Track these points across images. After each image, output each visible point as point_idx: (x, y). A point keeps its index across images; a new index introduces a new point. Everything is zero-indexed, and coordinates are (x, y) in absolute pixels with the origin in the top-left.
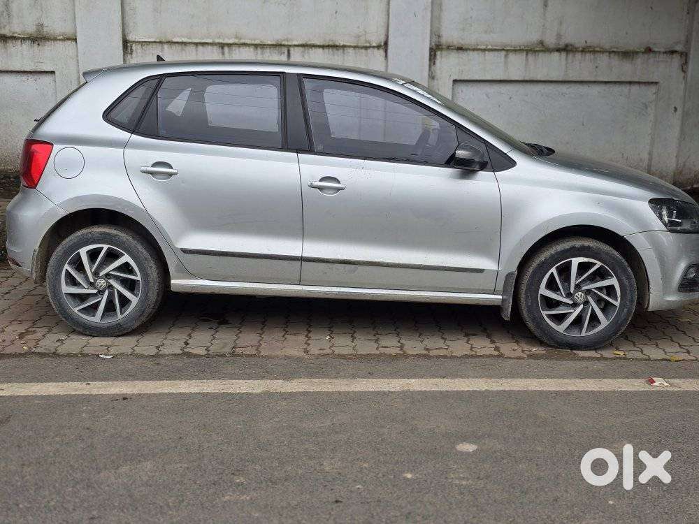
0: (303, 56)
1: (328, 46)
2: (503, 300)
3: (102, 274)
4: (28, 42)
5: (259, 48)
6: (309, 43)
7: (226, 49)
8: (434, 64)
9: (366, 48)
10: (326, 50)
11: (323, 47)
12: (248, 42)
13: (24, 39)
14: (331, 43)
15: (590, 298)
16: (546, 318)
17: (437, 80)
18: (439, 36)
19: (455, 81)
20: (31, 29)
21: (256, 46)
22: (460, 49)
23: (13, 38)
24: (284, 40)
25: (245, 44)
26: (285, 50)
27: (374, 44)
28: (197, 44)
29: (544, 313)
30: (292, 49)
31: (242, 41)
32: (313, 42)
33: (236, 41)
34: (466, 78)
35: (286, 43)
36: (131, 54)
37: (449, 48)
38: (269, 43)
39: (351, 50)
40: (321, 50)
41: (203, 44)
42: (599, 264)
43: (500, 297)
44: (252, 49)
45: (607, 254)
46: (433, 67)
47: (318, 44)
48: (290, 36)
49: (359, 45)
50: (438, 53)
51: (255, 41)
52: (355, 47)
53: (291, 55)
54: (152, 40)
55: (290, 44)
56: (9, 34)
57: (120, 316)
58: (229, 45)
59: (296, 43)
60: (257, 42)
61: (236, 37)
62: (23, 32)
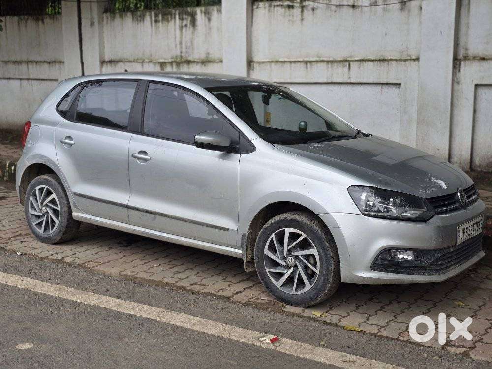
0: (359, 68)
1: (380, 60)
2: (242, 254)
3: (44, 203)
4: (200, 64)
5: (330, 64)
6: (366, 58)
7: (309, 64)
8: (459, 71)
9: (405, 60)
10: (376, 63)
11: (373, 61)
12: (325, 59)
13: (198, 62)
14: (382, 58)
15: (297, 263)
16: (268, 274)
17: (462, 84)
18: (467, 49)
19: (477, 86)
20: (203, 56)
21: (328, 62)
22: (483, 59)
23: (194, 62)
24: (348, 57)
25: (323, 61)
26: (347, 64)
27: (414, 57)
28: (291, 62)
29: (268, 270)
30: (351, 63)
31: (321, 59)
32: (369, 57)
33: (318, 59)
34: (486, 83)
35: (350, 59)
36: (253, 70)
37: (474, 58)
38: (339, 59)
39: (394, 63)
40: (371, 63)
41: (295, 62)
42: (304, 235)
43: (240, 252)
44: (325, 63)
45: (309, 227)
46: (458, 74)
47: (373, 58)
48: (352, 54)
49: (402, 58)
50: (463, 63)
51: (329, 58)
52: (396, 60)
53: (351, 67)
54: (267, 60)
55: (352, 59)
56: (192, 60)
57: (51, 232)
58: (311, 62)
59: (357, 59)
60: (331, 59)
61: (318, 56)
62: (199, 59)
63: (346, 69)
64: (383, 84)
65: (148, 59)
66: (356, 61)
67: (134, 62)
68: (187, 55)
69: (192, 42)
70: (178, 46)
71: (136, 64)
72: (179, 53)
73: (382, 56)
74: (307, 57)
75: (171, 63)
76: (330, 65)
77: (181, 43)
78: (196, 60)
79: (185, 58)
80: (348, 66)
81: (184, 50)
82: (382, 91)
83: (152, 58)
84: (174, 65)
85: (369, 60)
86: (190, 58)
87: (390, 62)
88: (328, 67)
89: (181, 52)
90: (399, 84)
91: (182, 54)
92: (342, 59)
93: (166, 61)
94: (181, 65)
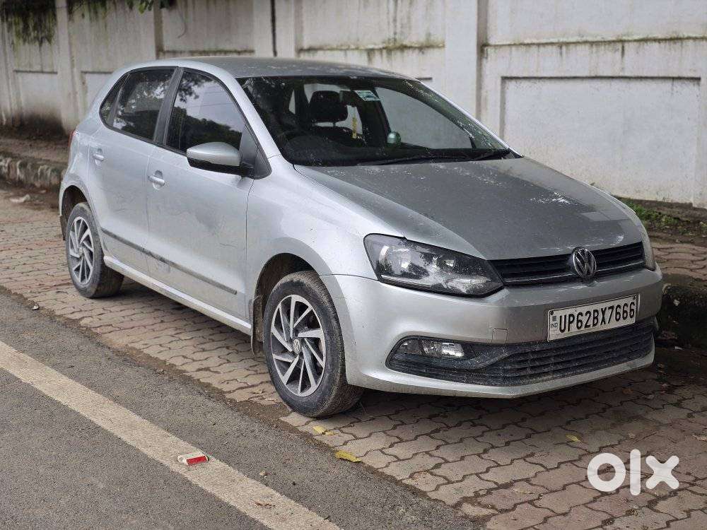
0: (637, 53)
1: (671, 39)
4: (417, 51)
5: (594, 46)
6: (650, 36)
7: (564, 48)
10: (663, 44)
11: (660, 41)
12: (590, 39)
13: (416, 48)
14: (674, 35)
15: (303, 349)
16: (275, 363)
20: (422, 38)
21: (592, 43)
23: (410, 47)
24: (625, 35)
25: (585, 42)
26: (620, 46)
28: (539, 45)
29: (275, 357)
30: (626, 45)
31: (584, 39)
32: (654, 36)
33: (579, 39)
35: (624, 38)
36: (487, 58)
38: (610, 39)
39: (690, 42)
40: (656, 45)
41: (545, 44)
42: (310, 307)
44: (588, 46)
47: (660, 37)
51: (596, 37)
52: (695, 39)
53: (626, 52)
54: (508, 43)
55: (630, 39)
56: (409, 44)
58: (567, 44)
59: (636, 37)
60: (599, 39)
61: (580, 35)
62: (418, 42)
63: (619, 54)
64: (673, 79)
65: (354, 45)
66: (635, 41)
67: (337, 49)
68: (402, 38)
69: (409, 18)
70: (392, 24)
71: (339, 52)
72: (392, 35)
73: (676, 32)
74: (563, 37)
75: (381, 50)
76: (594, 49)
77: (395, 20)
78: (413, 45)
79: (401, 43)
80: (620, 49)
81: (398, 31)
82: (672, 90)
83: (358, 43)
84: (384, 51)
85: (655, 40)
86: (406, 42)
87: (685, 43)
88: (592, 52)
89: (395, 34)
90: (699, 79)
91: (397, 37)
92: (614, 39)
93: (376, 47)
94: (393, 53)
